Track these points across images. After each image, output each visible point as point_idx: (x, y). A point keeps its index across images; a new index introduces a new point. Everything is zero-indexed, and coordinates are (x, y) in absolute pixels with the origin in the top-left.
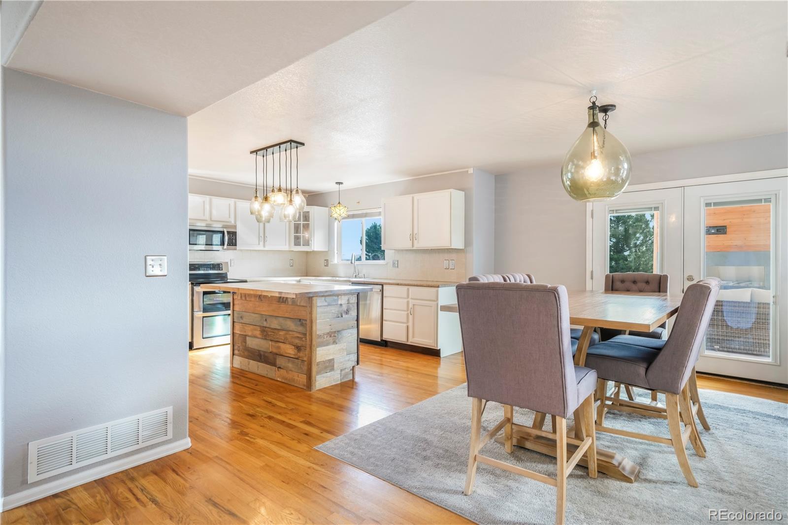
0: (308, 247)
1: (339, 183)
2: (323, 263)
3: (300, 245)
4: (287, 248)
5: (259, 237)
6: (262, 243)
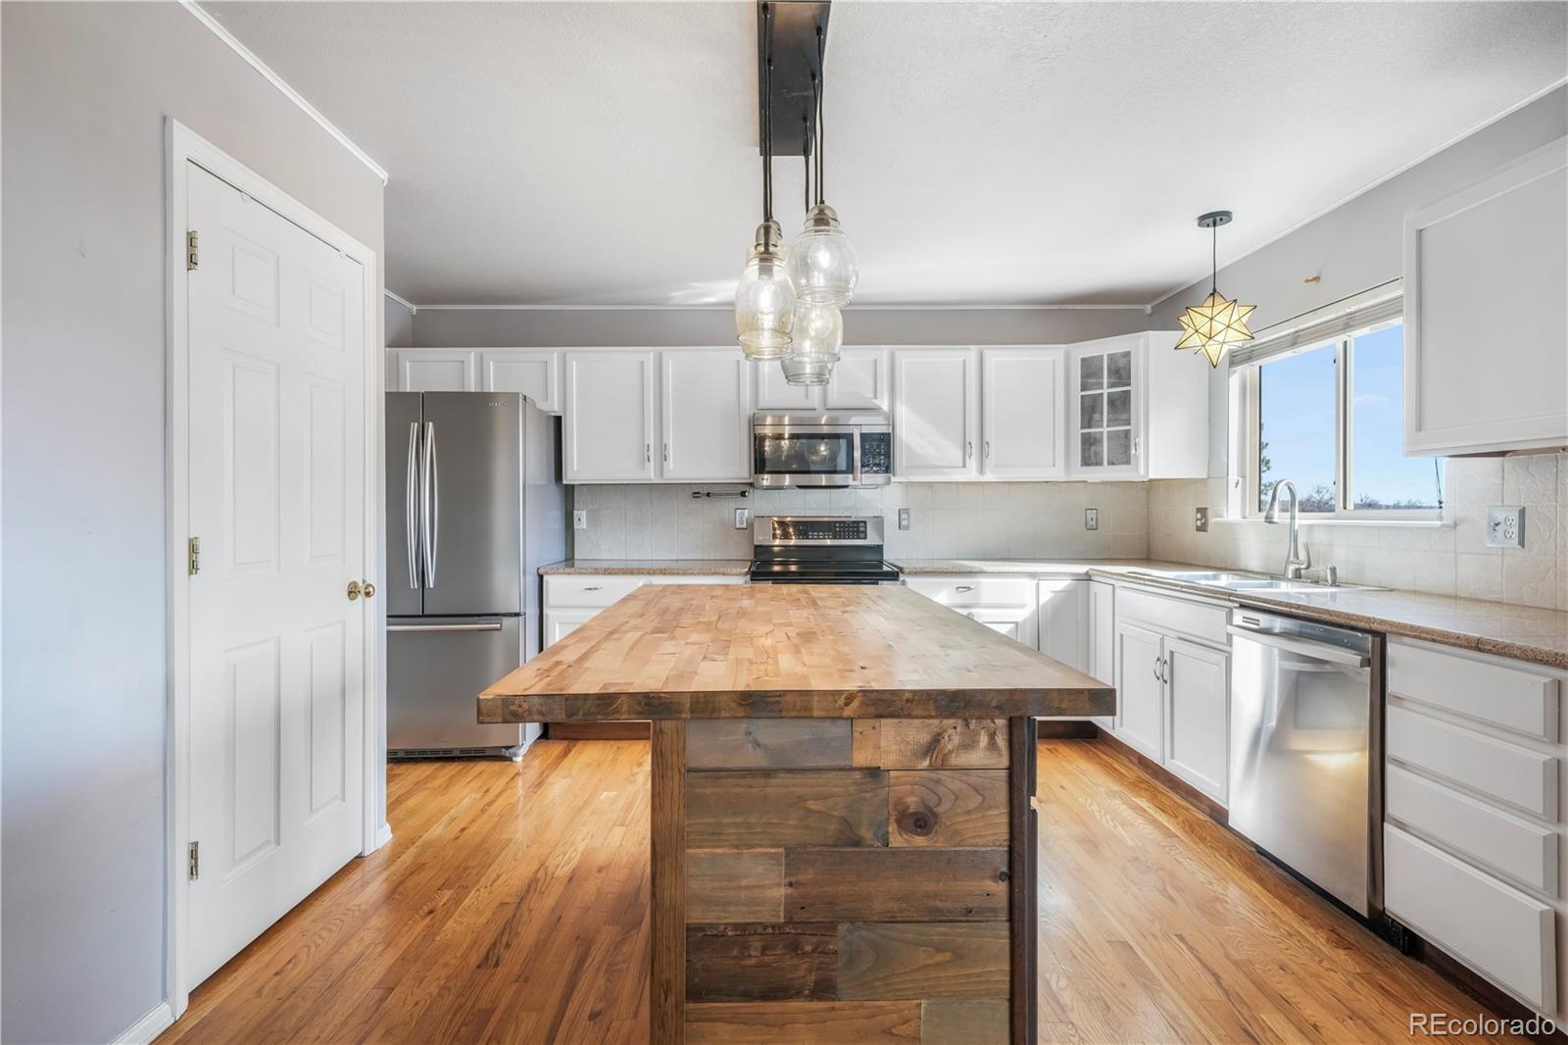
0: (1128, 466)
1: (1214, 219)
2: (1191, 518)
3: (1099, 463)
4: (1058, 474)
5: (965, 446)
6: (973, 463)
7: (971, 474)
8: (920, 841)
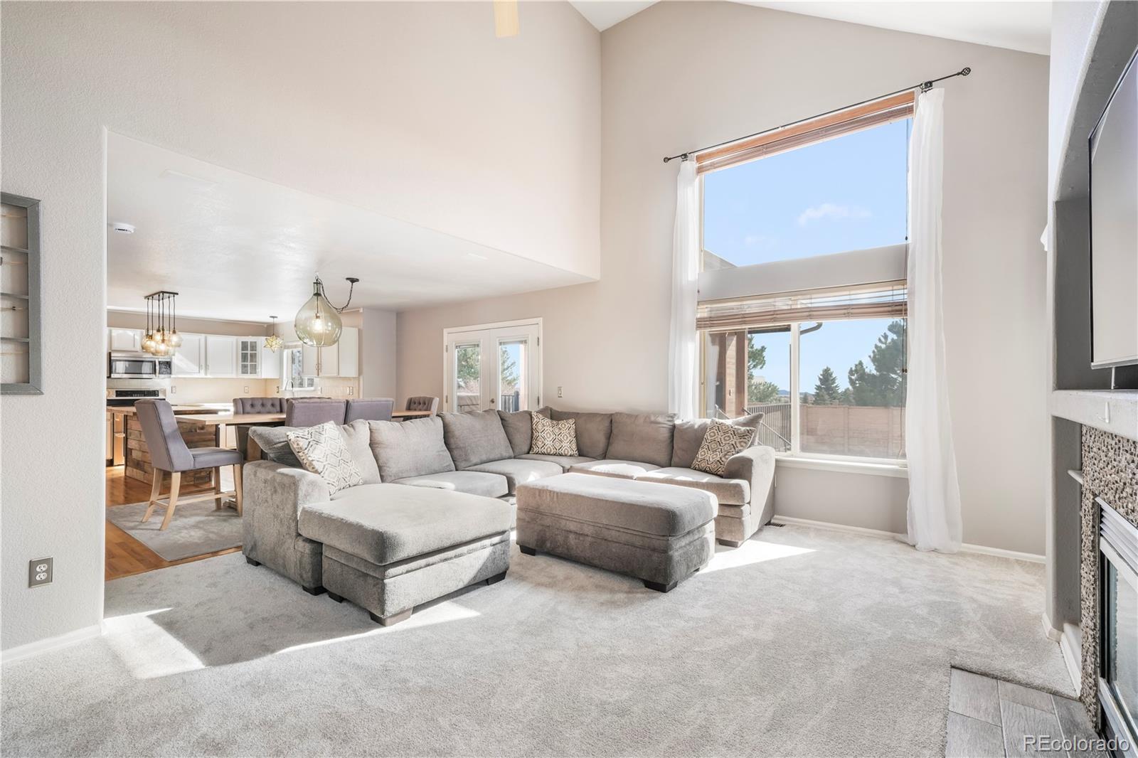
0: (256, 374)
1: (274, 317)
2: (275, 389)
3: (247, 373)
4: (234, 376)
5: (200, 367)
6: (202, 371)
7: (202, 375)
8: (202, 431)
